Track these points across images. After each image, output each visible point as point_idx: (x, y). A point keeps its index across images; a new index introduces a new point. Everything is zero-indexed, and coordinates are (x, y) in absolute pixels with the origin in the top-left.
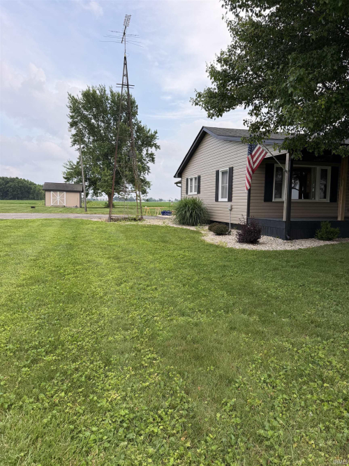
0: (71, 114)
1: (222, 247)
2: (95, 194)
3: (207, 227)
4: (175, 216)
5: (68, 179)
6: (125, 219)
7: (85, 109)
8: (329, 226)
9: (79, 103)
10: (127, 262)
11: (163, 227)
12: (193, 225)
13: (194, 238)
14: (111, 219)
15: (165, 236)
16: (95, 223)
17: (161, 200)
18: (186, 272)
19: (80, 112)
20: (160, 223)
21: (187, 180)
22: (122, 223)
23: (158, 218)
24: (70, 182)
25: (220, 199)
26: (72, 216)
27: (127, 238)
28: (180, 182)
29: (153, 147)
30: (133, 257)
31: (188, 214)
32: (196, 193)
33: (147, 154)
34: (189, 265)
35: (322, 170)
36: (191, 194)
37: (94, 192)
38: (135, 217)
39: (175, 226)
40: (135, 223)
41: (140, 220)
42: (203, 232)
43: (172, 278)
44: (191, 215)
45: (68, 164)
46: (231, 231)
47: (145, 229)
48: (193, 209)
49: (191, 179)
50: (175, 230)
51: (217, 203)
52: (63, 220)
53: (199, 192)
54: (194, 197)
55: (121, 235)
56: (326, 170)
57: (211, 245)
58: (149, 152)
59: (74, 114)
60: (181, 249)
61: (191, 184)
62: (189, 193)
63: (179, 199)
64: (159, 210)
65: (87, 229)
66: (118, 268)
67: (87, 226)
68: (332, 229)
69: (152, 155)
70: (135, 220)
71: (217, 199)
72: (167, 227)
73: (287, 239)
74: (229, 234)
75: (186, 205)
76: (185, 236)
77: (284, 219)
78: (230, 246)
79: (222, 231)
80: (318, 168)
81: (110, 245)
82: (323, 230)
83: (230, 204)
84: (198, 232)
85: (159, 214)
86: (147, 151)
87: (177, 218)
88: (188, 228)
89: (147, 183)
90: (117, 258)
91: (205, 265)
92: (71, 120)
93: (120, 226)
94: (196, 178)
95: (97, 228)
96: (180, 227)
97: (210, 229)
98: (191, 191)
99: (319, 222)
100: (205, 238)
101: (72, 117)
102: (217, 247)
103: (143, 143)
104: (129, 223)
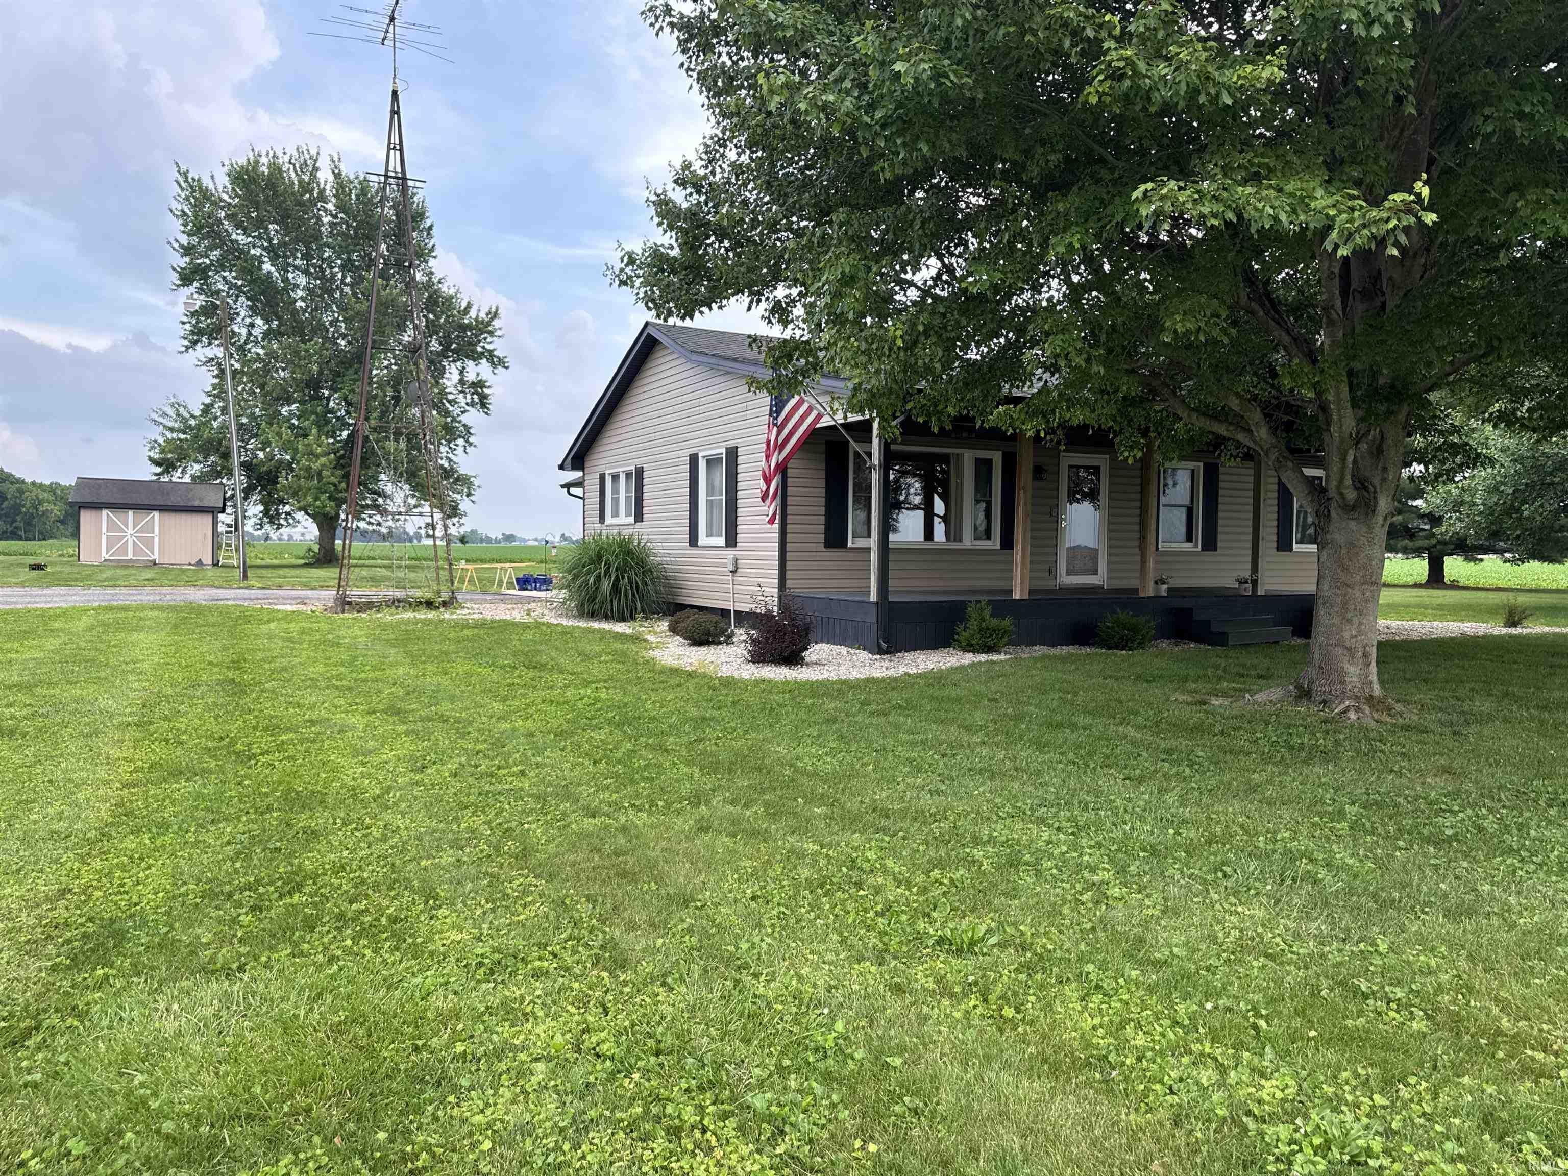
0: (184, 240)
1: (705, 675)
2: (271, 517)
3: (664, 625)
4: (564, 593)
5: (167, 465)
6: (395, 603)
7: (239, 225)
8: (987, 613)
9: (217, 203)
10: (430, 720)
11: (525, 627)
12: (623, 619)
13: (624, 654)
14: (344, 604)
15: (538, 652)
16: (289, 617)
17: (510, 538)
18: (600, 736)
19: (218, 235)
20: (517, 615)
21: (602, 478)
22: (387, 616)
23: (505, 599)
24: (176, 476)
25: (703, 540)
26: (199, 595)
27: (414, 660)
28: (579, 484)
29: (484, 361)
30: (445, 707)
31: (606, 585)
32: (631, 520)
33: (462, 382)
34: (610, 722)
35: (977, 460)
36: (615, 521)
37: (266, 513)
38: (429, 595)
39: (564, 622)
40: (431, 615)
41: (444, 604)
42: (651, 638)
43: (562, 750)
44: (615, 589)
45: (171, 412)
46: (733, 634)
47: (467, 632)
48: (621, 570)
49: (615, 477)
50: (566, 632)
51: (694, 551)
52: (174, 609)
53: (639, 517)
54: (626, 532)
55: (393, 651)
56: (989, 463)
57: (674, 671)
58: (471, 377)
59: (195, 240)
60: (586, 683)
61: (615, 491)
62: (609, 520)
63: (577, 535)
64: (511, 571)
65: (270, 637)
66: (407, 733)
67: (264, 628)
68: (994, 622)
69: (478, 385)
70: (429, 604)
71: (693, 541)
72: (538, 625)
73: (881, 652)
74: (729, 641)
75: (599, 557)
76: (597, 649)
77: (873, 597)
78: (725, 672)
79: (709, 634)
80: (968, 457)
81: (365, 681)
82: (973, 624)
83: (730, 553)
84: (636, 639)
85: (510, 586)
86: (461, 373)
87: (571, 598)
88: (606, 626)
89: (464, 482)
90: (395, 711)
91: (652, 719)
92: (183, 262)
93: (384, 627)
94: (628, 475)
95: (303, 632)
96: (583, 624)
97: (674, 630)
98: (615, 514)
99: (962, 605)
100: (656, 654)
101: (187, 250)
102: (690, 675)
103: (446, 348)
104: (409, 615)
